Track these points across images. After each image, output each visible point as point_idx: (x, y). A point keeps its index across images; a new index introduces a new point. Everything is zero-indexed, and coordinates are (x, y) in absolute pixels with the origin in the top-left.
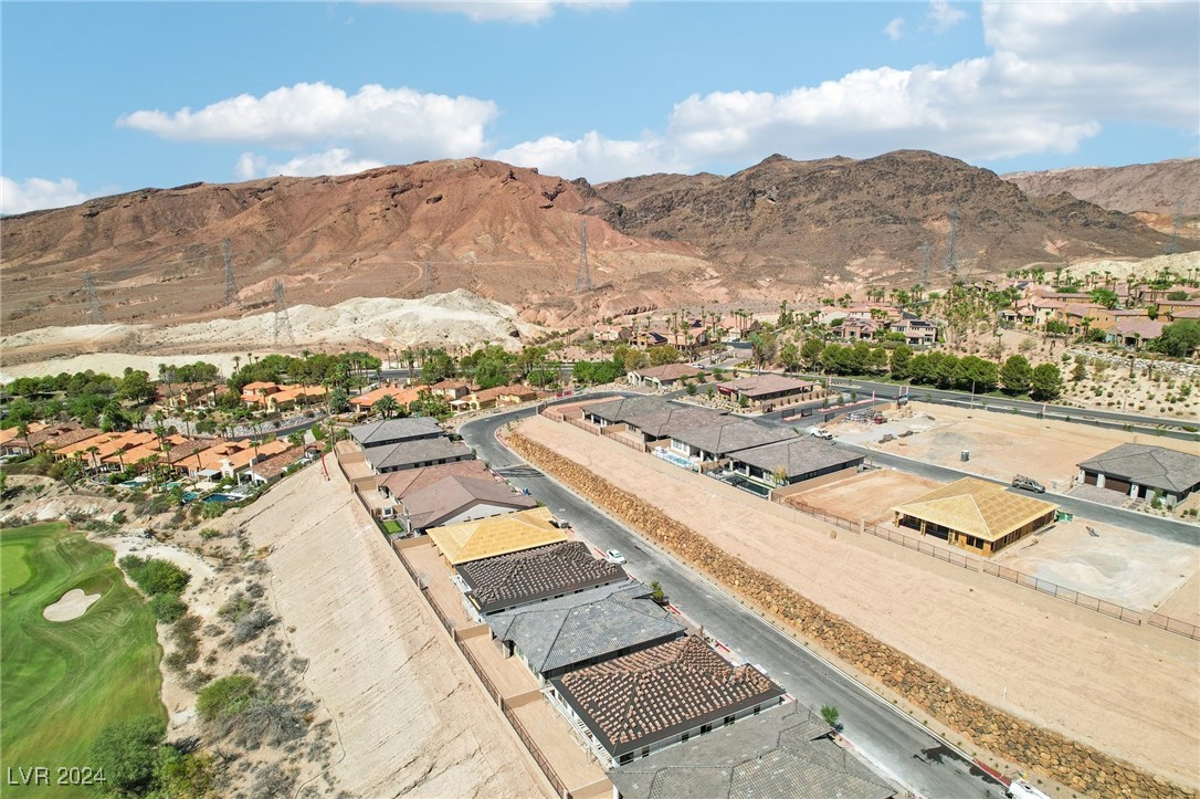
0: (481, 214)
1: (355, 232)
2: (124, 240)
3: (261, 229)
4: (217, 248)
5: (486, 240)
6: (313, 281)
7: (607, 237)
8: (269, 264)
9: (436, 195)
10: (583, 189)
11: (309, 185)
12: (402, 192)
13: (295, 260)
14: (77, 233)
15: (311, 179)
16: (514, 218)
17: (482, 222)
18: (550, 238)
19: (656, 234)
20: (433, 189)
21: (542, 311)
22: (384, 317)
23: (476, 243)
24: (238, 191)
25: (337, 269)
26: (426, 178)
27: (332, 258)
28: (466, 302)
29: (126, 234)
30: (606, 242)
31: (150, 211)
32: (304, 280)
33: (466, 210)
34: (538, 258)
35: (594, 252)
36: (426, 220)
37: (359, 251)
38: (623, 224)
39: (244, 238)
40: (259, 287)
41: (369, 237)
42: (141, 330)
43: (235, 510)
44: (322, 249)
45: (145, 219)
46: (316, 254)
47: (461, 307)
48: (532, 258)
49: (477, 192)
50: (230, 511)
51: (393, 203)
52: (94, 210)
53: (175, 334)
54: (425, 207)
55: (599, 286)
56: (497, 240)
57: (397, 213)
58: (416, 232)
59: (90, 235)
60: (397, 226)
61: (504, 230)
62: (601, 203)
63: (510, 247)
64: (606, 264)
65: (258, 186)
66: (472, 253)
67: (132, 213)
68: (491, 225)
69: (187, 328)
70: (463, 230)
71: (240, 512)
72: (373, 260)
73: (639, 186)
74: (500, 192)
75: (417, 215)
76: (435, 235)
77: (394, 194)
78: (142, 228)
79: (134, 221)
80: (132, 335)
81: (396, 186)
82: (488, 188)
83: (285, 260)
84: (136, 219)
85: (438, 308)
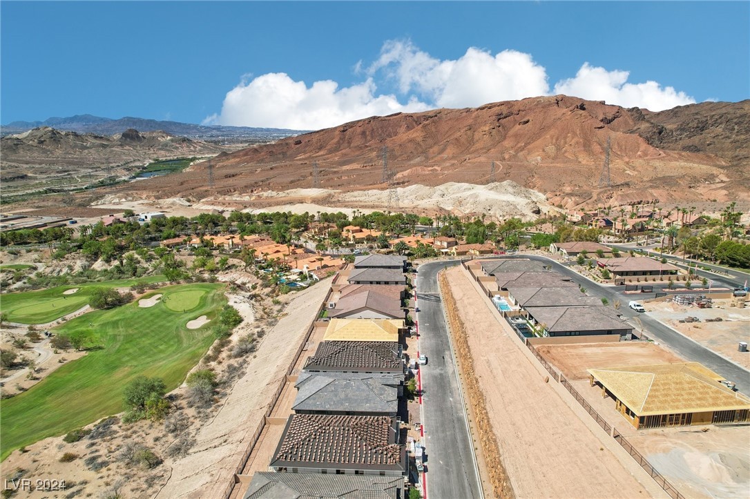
0: (552, 132)
1: (471, 141)
2: (356, 145)
3: (419, 139)
4: (393, 150)
5: (551, 149)
6: (437, 170)
7: (641, 149)
8: (418, 160)
9: (525, 119)
10: (636, 115)
11: (458, 113)
12: (505, 118)
13: (432, 158)
14: (335, 140)
15: (459, 110)
16: (574, 134)
17: (552, 138)
18: (596, 148)
19: (684, 149)
20: (525, 115)
21: (566, 198)
22: (459, 195)
23: (544, 151)
24: (417, 118)
25: (453, 165)
26: (522, 109)
27: (453, 158)
28: (510, 189)
29: (357, 141)
30: (639, 153)
31: (371, 129)
32: (431, 170)
33: (543, 129)
34: (584, 162)
35: (627, 160)
36: (516, 136)
37: (470, 154)
38: (661, 140)
39: (409, 144)
40: (406, 173)
41: (478, 145)
42: (335, 193)
43: (294, 292)
44: (450, 152)
45: (367, 133)
46: (445, 155)
47: (507, 192)
48: (580, 162)
49: (553, 117)
50: (292, 292)
51: (498, 125)
52: (345, 128)
53: (349, 197)
54: (518, 127)
55: (619, 184)
56: (559, 149)
57: (499, 131)
58: (507, 143)
59: (341, 142)
60: (497, 139)
61: (565, 143)
62: (648, 125)
63: (566, 155)
64: (634, 168)
65: (430, 114)
66: (539, 158)
67: (362, 130)
68: (557, 139)
69: (356, 193)
70: (538, 142)
71: (296, 293)
72: (476, 160)
73: (686, 113)
74: (567, 118)
75: (511, 132)
76: (519, 145)
77: (499, 119)
78: (366, 138)
79: (362, 134)
80: (330, 196)
81: (501, 114)
82: (560, 114)
83: (427, 158)
84: (364, 133)
85: (492, 192)
